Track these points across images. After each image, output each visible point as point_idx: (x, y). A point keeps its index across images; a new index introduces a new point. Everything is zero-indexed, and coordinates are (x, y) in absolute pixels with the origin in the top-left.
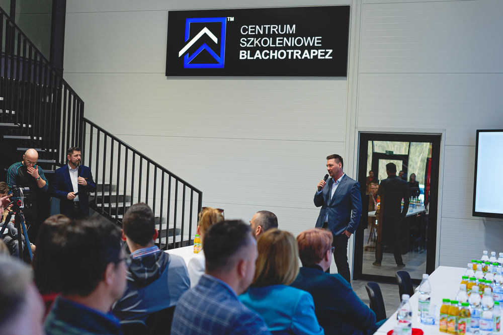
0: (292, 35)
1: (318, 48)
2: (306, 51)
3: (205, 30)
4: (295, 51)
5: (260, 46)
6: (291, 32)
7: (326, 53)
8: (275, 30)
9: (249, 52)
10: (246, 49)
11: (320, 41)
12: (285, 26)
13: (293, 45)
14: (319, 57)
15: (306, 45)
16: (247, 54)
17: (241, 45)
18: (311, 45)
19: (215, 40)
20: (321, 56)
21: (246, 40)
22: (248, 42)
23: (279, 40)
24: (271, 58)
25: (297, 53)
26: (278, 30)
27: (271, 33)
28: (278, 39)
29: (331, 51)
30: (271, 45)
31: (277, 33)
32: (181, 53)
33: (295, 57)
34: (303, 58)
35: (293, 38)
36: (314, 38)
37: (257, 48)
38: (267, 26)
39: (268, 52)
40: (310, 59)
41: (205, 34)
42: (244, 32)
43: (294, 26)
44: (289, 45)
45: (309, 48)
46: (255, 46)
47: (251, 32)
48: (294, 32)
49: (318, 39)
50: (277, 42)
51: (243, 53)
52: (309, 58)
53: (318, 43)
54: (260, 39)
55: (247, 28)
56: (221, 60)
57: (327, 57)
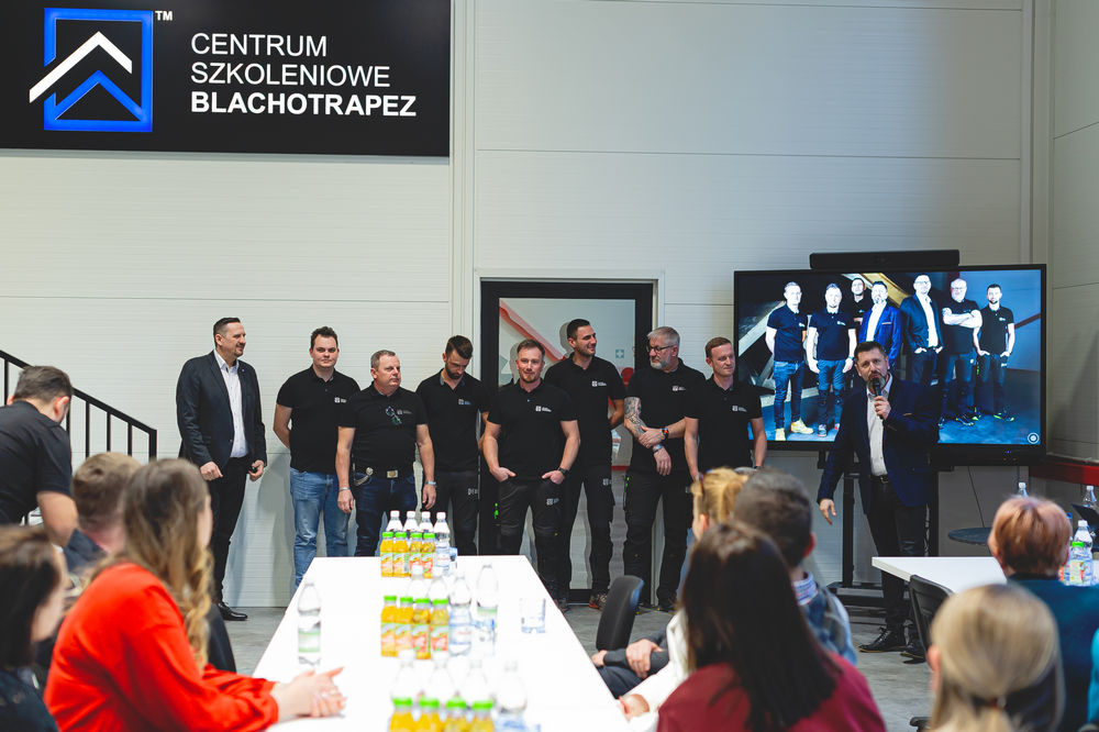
0: (319, 60)
1: (381, 92)
2: (355, 98)
3: (98, 40)
4: (329, 97)
5: (241, 82)
6: (316, 54)
7: (402, 104)
8: (277, 46)
9: (214, 95)
10: (208, 88)
11: (387, 76)
12: (301, 38)
13: (322, 83)
14: (386, 113)
15: (354, 83)
16: (210, 101)
17: (193, 77)
18: (366, 83)
19: (126, 63)
20: (390, 109)
21: (205, 67)
22: (211, 71)
23: (288, 70)
24: (271, 111)
25: (334, 101)
26: (284, 47)
27: (269, 53)
28: (284, 67)
29: (412, 99)
30: (269, 82)
31: (282, 54)
32: (35, 92)
33: (328, 112)
34: (348, 113)
35: (322, 67)
36: (371, 68)
37: (235, 86)
38: (257, 37)
39: (262, 97)
40: (365, 116)
41: (99, 49)
42: (200, 47)
43: (324, 39)
44: (314, 82)
45: (362, 92)
46: (229, 82)
47: (218, 48)
48: (324, 55)
49: (380, 72)
50: (285, 74)
51: (200, 98)
52: (362, 113)
53: (380, 80)
54: (241, 65)
55: (207, 38)
56: (144, 113)
57: (403, 113)
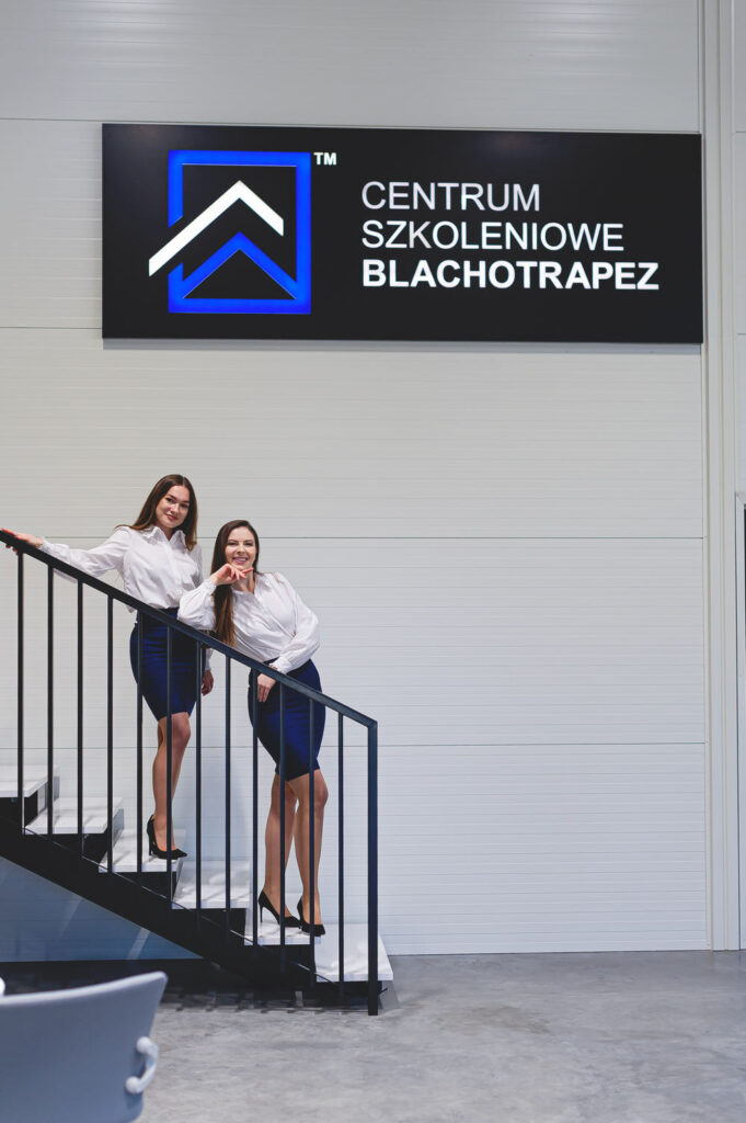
0: (530, 217)
1: (613, 258)
2: (578, 267)
3: (239, 192)
4: (544, 265)
5: (428, 246)
6: (526, 207)
7: (640, 273)
8: (474, 197)
9: (393, 264)
10: (383, 254)
11: (619, 237)
12: (507, 187)
13: (535, 247)
14: (619, 285)
15: (576, 246)
16: (387, 272)
17: (365, 241)
18: (592, 246)
19: (276, 223)
20: (625, 281)
21: (380, 226)
22: (387, 232)
23: (490, 230)
24: (467, 284)
25: (550, 270)
26: (483, 199)
27: (464, 207)
28: (485, 225)
29: (653, 267)
30: (465, 246)
31: (481, 207)
32: (156, 263)
33: (543, 284)
34: (569, 285)
35: (535, 226)
36: (598, 226)
37: (419, 252)
38: (448, 186)
39: (456, 266)
40: (592, 290)
41: (239, 205)
42: (374, 201)
43: (536, 189)
44: (524, 245)
45: (587, 257)
46: (412, 245)
47: (397, 201)
48: (537, 208)
49: (611, 231)
50: (485, 235)
51: (374, 267)
52: (587, 285)
53: (611, 242)
54: (426, 224)
55: (382, 187)
56: (298, 290)
57: (642, 285)
